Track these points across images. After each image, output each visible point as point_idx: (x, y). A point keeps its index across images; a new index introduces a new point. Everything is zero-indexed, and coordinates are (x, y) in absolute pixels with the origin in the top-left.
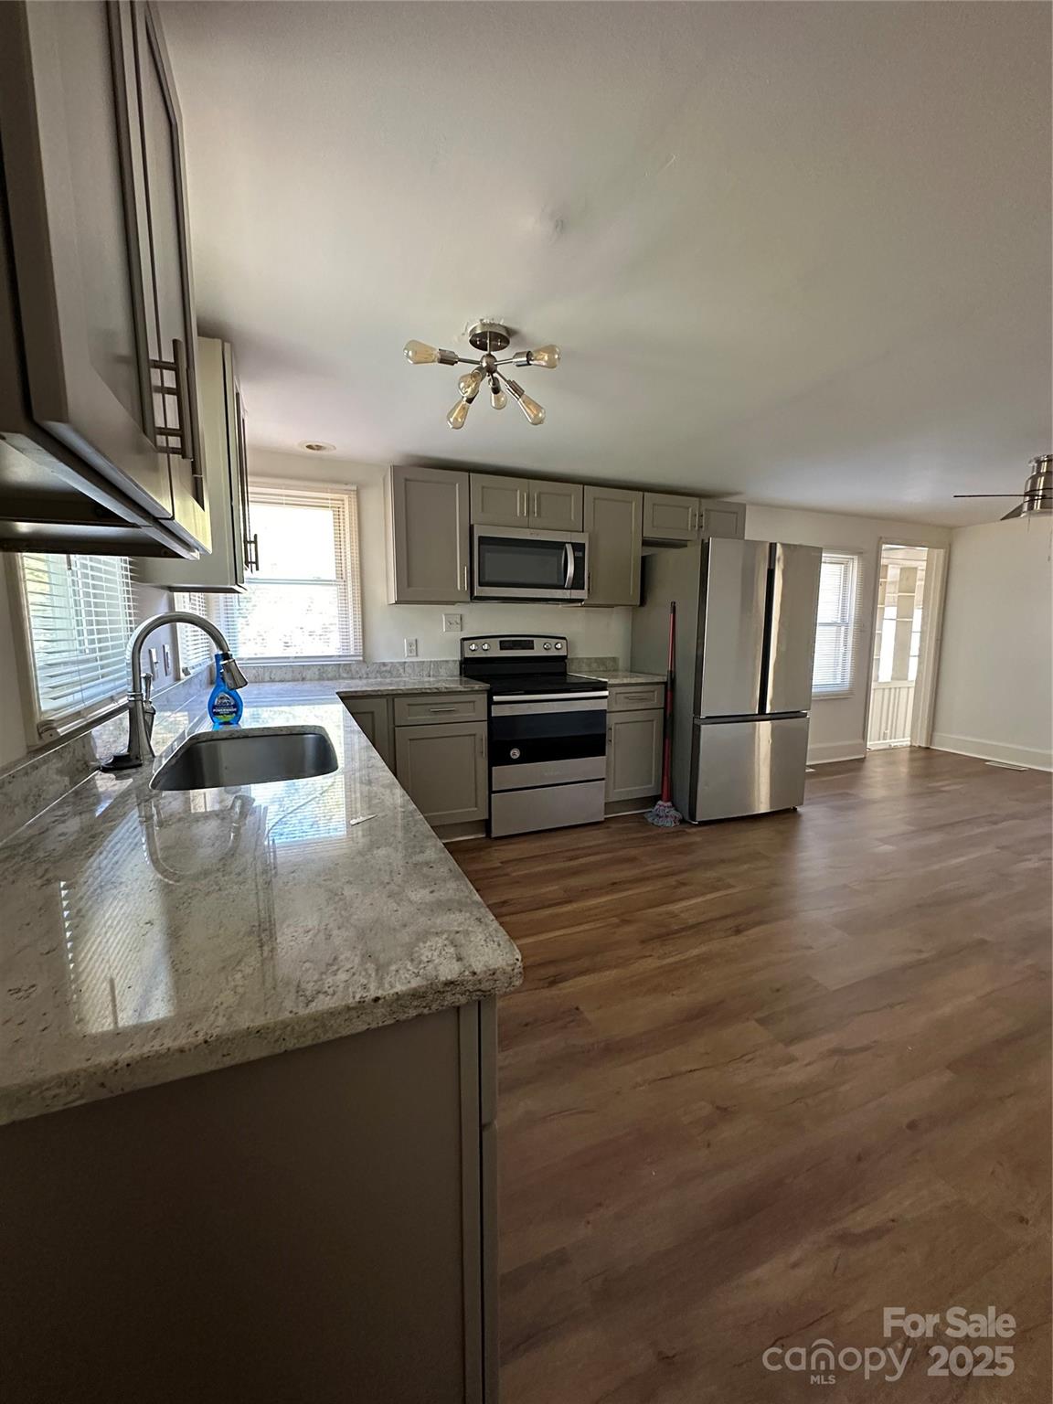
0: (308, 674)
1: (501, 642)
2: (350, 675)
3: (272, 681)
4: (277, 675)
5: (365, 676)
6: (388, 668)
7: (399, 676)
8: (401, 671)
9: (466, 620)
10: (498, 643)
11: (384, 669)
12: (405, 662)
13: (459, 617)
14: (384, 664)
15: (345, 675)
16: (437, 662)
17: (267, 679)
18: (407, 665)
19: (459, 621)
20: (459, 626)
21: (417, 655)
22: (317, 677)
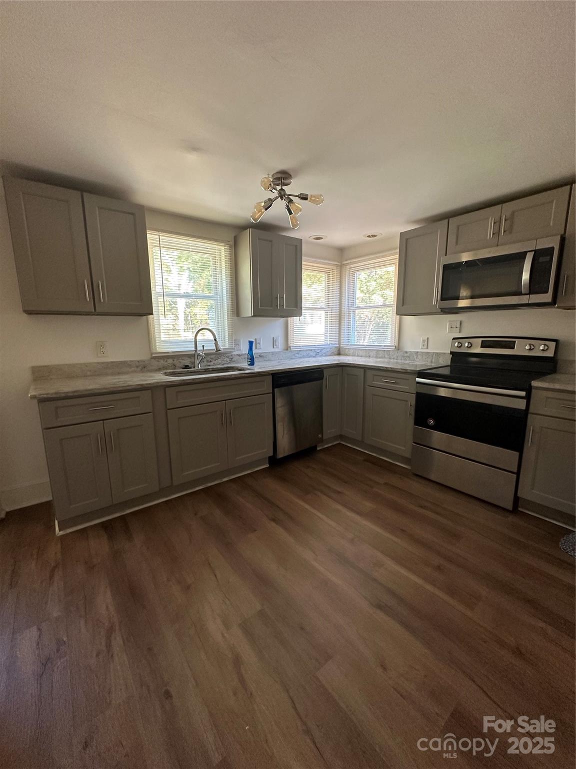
0: (372, 354)
1: (482, 341)
2: (389, 357)
3: (358, 356)
4: (361, 353)
5: (396, 358)
6: (408, 355)
7: (414, 360)
8: (415, 357)
9: (464, 325)
10: (480, 342)
11: (406, 355)
12: (418, 352)
13: (459, 323)
14: (406, 352)
15: (387, 356)
16: (437, 353)
17: (356, 355)
18: (418, 353)
19: (458, 325)
20: (458, 329)
21: (427, 348)
22: (375, 356)
